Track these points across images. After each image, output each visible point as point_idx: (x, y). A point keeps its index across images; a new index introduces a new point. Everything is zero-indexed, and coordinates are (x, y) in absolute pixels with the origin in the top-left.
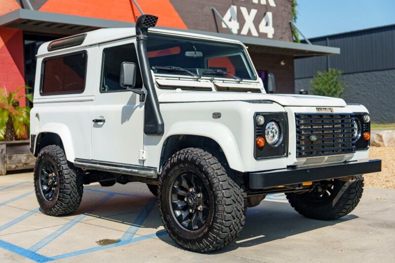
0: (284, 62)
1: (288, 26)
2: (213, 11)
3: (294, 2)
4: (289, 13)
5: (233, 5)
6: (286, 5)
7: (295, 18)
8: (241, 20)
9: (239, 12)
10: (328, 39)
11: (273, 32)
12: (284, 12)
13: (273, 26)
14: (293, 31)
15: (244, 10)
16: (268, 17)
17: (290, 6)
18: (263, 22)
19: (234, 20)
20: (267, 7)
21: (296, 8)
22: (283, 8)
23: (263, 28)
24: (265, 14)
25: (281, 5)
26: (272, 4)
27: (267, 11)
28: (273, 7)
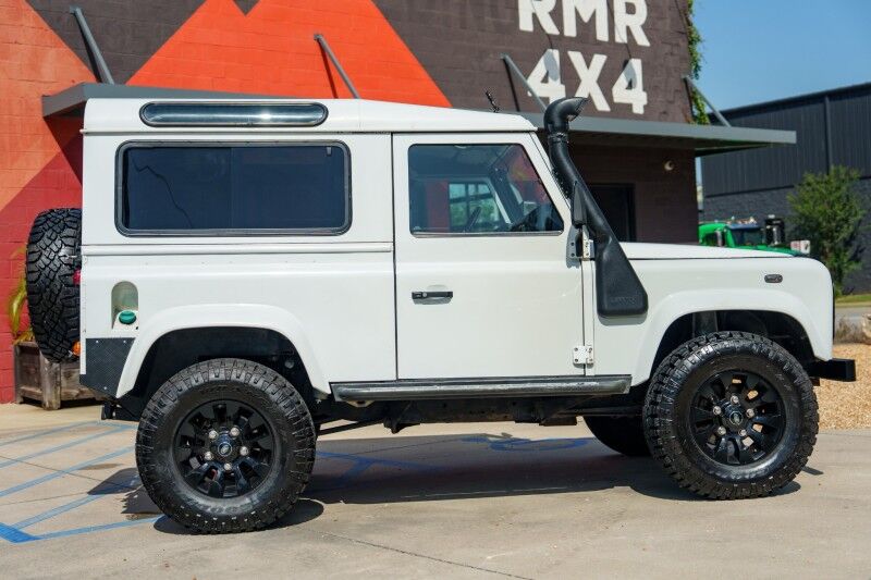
0: (670, 165)
1: (681, 86)
2: (504, 61)
3: (693, 35)
4: (683, 59)
5: (552, 48)
6: (674, 42)
7: (697, 68)
8: (570, 78)
9: (566, 65)
10: (827, 99)
11: (645, 102)
12: (669, 57)
13: (644, 90)
14: (692, 96)
15: (576, 57)
16: (633, 70)
17: (684, 44)
18: (622, 81)
19: (555, 79)
20: (631, 48)
21: (699, 48)
22: (667, 48)
23: (620, 93)
24: (626, 63)
25: (664, 43)
26: (642, 40)
27: (631, 57)
28: (644, 47)
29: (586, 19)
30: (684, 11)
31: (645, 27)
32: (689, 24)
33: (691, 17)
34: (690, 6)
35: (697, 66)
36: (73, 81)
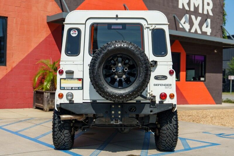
0: (216, 51)
1: (220, 28)
2: (174, 17)
3: (224, 13)
4: (221, 20)
5: (187, 14)
6: (219, 15)
8: (191, 24)
9: (190, 18)
11: (210, 32)
12: (218, 19)
13: (211, 28)
14: (223, 31)
15: (193, 17)
16: (208, 23)
17: (222, 16)
18: (205, 25)
19: (187, 23)
20: (208, 16)
21: (226, 17)
22: (217, 17)
23: (204, 29)
24: (206, 20)
25: (217, 15)
26: (211, 14)
27: (208, 18)
28: (212, 16)
29: (196, 6)
30: (222, 6)
31: (212, 10)
32: (223, 10)
33: (224, 8)
34: (224, 5)
35: (225, 22)
36: (56, 12)
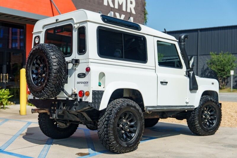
3: (146, 12)
4: (143, 19)
5: (112, 11)
6: (141, 14)
9: (115, 16)
12: (140, 18)
16: (131, 20)
17: (143, 15)
20: (130, 14)
21: (147, 16)
22: (139, 15)
24: (129, 18)
25: (139, 14)
26: (134, 12)
27: (131, 16)
28: (135, 14)
29: (120, 4)
30: (144, 5)
31: (134, 8)
32: (145, 9)
33: (145, 7)
34: (145, 4)
35: (146, 21)
